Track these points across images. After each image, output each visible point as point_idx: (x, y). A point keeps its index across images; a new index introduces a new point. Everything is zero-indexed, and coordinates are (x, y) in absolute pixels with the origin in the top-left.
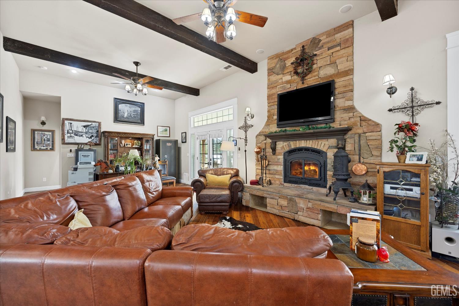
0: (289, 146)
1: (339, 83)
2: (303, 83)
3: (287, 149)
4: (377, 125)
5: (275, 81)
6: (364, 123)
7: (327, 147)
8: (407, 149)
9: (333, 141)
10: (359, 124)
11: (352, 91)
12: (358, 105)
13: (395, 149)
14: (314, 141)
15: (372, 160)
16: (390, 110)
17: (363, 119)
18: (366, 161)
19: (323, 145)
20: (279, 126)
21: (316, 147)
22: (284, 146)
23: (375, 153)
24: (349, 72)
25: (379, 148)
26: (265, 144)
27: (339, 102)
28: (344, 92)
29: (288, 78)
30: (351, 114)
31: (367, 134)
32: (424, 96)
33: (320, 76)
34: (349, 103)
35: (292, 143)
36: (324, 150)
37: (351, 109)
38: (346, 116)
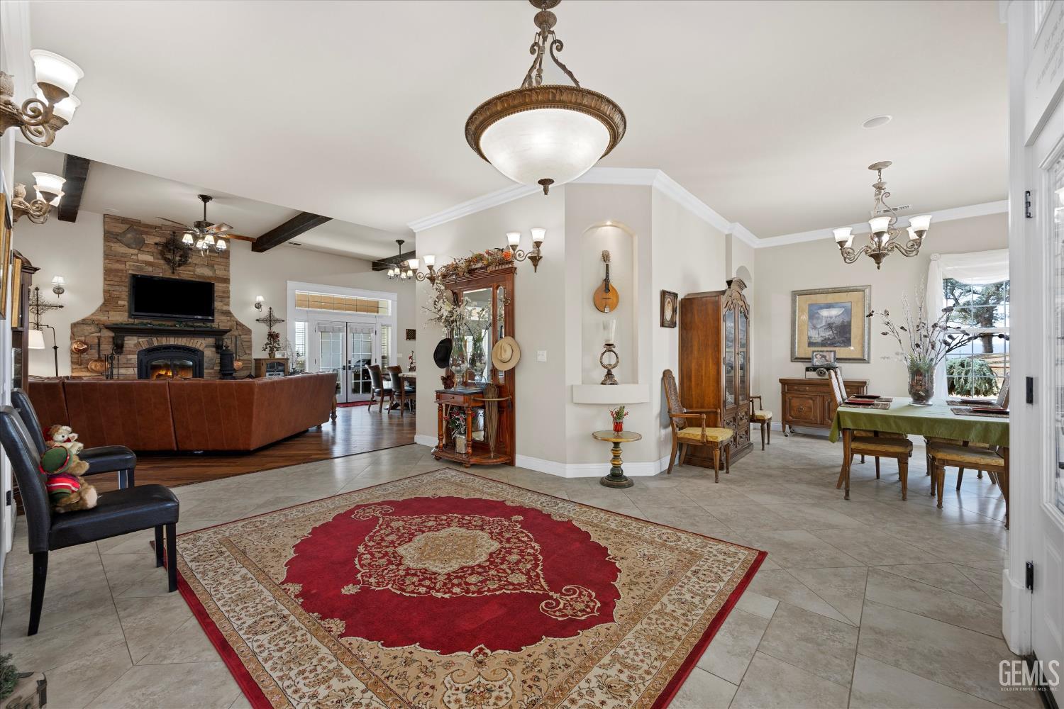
0: (150, 342)
1: (219, 287)
2: (173, 273)
3: (145, 346)
4: (249, 331)
5: (122, 253)
6: (239, 327)
7: (204, 345)
8: (275, 349)
9: (211, 341)
10: (235, 327)
11: (229, 297)
12: (232, 309)
13: (268, 349)
14: (189, 339)
15: (245, 357)
16: (257, 320)
17: (239, 324)
18: (241, 358)
19: (199, 343)
20: (130, 316)
21: (190, 345)
22: (141, 343)
23: (247, 352)
24: (227, 281)
25: (250, 347)
26: (99, 338)
27: (218, 305)
28: (223, 297)
29: (150, 258)
30: (229, 318)
31: (242, 337)
32: (277, 315)
33: (196, 273)
34: (225, 308)
35: (154, 339)
36: (201, 349)
37: (228, 313)
38: (224, 318)
